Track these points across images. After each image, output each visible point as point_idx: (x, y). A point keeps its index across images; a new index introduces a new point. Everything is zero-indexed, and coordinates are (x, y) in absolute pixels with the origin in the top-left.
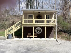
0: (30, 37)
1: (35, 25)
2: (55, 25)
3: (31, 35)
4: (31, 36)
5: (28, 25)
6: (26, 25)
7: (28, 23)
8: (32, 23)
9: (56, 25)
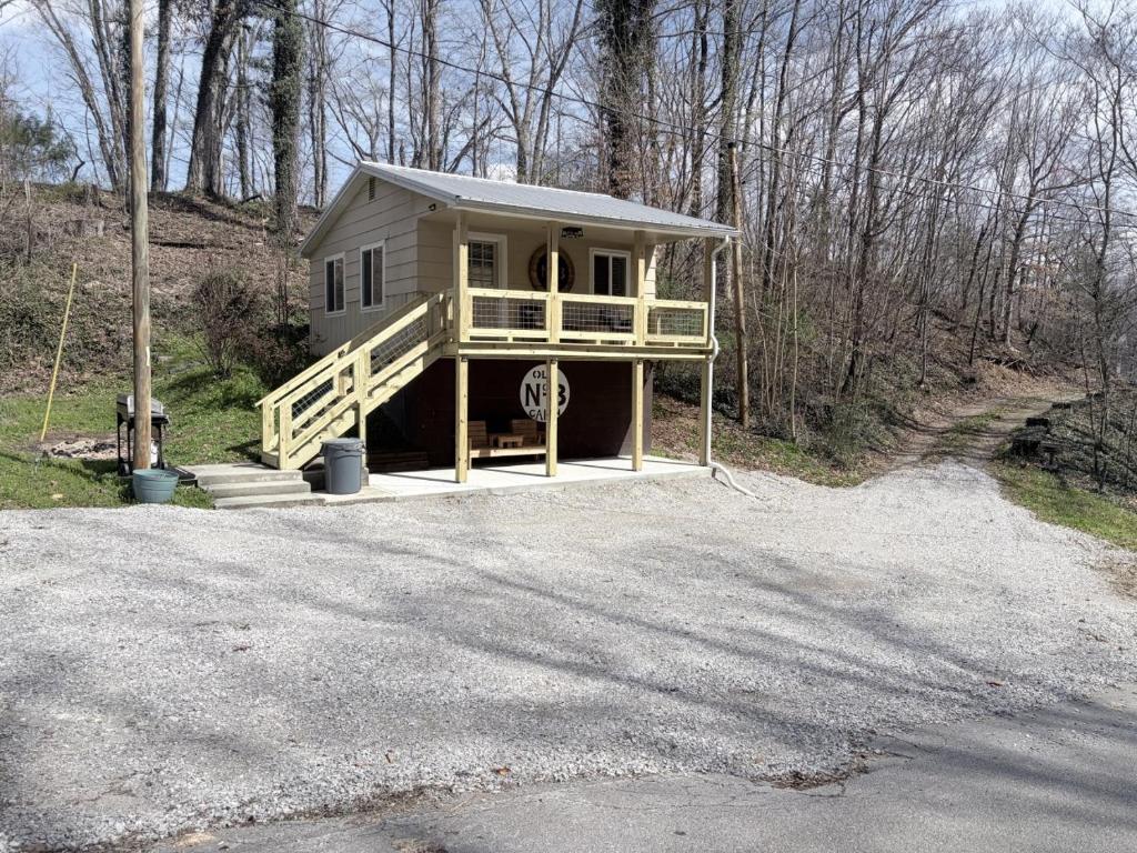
0: (494, 453)
1: (563, 348)
2: (701, 352)
3: (502, 440)
4: (496, 446)
5: (509, 347)
6: (494, 347)
7: (511, 334)
8: (542, 328)
9: (711, 352)
